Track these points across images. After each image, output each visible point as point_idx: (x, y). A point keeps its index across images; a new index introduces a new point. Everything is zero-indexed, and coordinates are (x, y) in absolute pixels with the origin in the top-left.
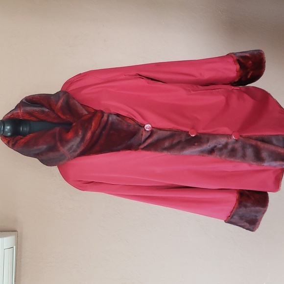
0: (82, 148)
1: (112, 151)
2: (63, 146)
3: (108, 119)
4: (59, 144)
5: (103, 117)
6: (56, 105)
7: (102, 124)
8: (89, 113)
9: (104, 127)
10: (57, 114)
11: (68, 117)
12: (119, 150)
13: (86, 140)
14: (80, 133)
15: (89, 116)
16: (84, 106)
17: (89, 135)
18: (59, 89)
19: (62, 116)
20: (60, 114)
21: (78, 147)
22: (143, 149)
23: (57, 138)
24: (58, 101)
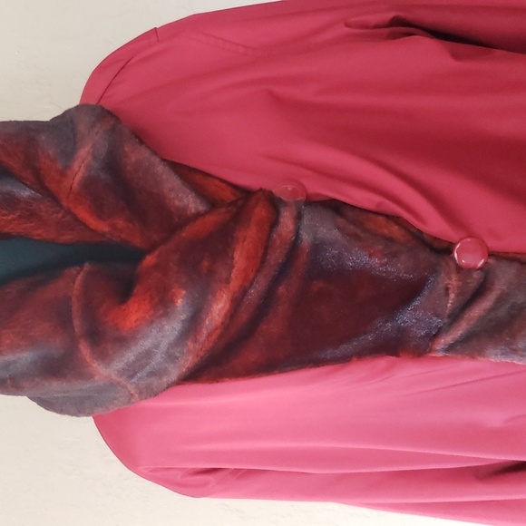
0: (187, 362)
1: (317, 363)
2: (104, 357)
3: (297, 234)
4: (85, 350)
5: (274, 223)
6: (63, 174)
7: (276, 257)
8: (213, 203)
9: (284, 270)
10: (68, 212)
11: (121, 223)
12: (345, 360)
13: (205, 332)
14: (179, 302)
15: (214, 219)
16: (186, 173)
17: (219, 308)
18: (72, 99)
19: (93, 222)
20: (83, 213)
21: (171, 357)
22: (451, 348)
23: (77, 323)
24: (69, 155)
